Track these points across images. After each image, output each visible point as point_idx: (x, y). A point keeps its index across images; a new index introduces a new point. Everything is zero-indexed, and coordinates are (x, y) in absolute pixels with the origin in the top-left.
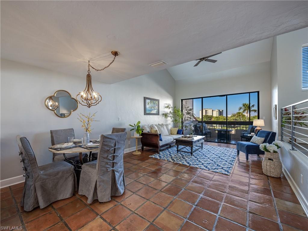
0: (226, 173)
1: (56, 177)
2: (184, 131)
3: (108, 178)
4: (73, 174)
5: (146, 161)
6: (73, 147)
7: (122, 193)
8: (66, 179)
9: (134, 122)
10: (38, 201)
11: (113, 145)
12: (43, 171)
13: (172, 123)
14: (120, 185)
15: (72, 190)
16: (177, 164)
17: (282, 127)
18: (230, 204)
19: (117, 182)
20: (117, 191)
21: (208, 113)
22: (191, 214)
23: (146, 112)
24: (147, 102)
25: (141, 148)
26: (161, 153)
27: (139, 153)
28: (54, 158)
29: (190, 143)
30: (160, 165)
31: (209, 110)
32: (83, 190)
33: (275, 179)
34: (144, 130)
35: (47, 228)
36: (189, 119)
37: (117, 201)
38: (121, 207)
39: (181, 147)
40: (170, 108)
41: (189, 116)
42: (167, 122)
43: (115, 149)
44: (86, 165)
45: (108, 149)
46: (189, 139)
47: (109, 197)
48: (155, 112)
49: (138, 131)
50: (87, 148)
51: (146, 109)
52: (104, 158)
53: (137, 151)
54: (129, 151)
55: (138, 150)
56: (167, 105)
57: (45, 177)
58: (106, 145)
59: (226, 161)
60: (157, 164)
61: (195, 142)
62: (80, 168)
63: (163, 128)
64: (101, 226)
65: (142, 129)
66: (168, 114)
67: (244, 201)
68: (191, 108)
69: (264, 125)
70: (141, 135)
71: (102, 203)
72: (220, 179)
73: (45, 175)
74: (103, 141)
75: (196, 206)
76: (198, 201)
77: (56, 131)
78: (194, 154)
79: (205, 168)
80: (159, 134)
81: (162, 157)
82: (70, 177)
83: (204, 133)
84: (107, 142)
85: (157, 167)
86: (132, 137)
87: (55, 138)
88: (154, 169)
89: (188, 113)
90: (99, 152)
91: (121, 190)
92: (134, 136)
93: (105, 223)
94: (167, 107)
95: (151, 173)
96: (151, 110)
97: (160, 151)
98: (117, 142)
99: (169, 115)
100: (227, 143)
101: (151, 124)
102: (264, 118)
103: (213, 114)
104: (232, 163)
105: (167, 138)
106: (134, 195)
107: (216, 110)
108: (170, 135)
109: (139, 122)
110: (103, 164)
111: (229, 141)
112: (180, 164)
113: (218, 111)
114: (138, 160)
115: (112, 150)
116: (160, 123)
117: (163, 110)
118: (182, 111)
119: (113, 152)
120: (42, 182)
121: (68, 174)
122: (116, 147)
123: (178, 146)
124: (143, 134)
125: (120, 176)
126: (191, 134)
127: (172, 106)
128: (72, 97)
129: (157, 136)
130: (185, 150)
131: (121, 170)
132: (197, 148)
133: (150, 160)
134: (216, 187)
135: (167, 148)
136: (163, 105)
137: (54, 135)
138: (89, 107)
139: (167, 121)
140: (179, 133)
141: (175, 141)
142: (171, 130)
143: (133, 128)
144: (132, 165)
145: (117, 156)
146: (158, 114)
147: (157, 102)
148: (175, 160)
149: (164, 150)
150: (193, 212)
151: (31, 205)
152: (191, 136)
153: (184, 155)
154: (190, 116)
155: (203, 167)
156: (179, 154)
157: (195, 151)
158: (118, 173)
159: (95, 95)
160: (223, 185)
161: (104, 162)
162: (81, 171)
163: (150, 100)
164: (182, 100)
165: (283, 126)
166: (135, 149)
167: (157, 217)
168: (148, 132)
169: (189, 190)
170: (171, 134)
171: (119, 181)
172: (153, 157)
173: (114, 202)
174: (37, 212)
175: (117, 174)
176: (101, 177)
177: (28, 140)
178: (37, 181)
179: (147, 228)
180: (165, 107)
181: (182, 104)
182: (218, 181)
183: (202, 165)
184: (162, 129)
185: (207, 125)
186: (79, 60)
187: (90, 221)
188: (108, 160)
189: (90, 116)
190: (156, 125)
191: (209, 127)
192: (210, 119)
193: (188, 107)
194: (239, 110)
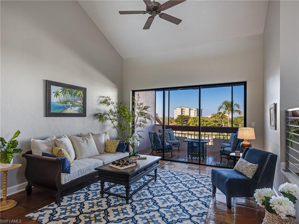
17: (288, 145)
21: (184, 112)
23: (50, 111)
24: (52, 92)
25: (25, 189)
31: (185, 109)
40: (109, 104)
41: (142, 118)
42: (105, 128)
48: (75, 110)
51: (50, 105)
53: (4, 201)
56: (103, 99)
63: (87, 141)
66: (105, 114)
69: (254, 138)
83: (168, 146)
89: (142, 114)
94: (104, 102)
99: (108, 117)
102: (253, 124)
103: (190, 113)
107: (194, 109)
108: (101, 153)
113: (196, 110)
118: (133, 109)
123: (103, 183)
127: (114, 100)
136: (96, 99)
140: (119, 149)
142: (105, 145)
146: (83, 114)
147: (80, 92)
154: (144, 119)
163: (61, 88)
164: (134, 92)
165: (290, 144)
170: (106, 152)
180: (101, 103)
181: (133, 99)
184: (84, 144)
185: (174, 132)
190: (69, 137)
191: (177, 135)
192: (187, 121)
193: (141, 104)
194: (219, 110)
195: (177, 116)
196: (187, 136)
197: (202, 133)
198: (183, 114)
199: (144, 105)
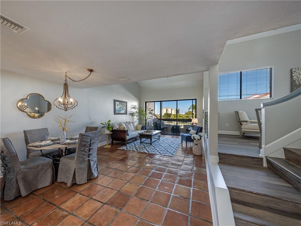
0: (172, 155)
1: (36, 170)
2: (146, 127)
3: (85, 166)
4: (52, 166)
5: (115, 152)
6: (52, 144)
7: (96, 177)
8: (46, 171)
9: (105, 121)
10: (20, 191)
11: (89, 141)
12: (24, 166)
13: (137, 121)
14: (95, 171)
15: (51, 179)
16: (139, 152)
18: (170, 173)
19: (92, 168)
20: (92, 175)
22: (145, 182)
23: (115, 112)
24: (116, 104)
25: (111, 142)
26: (128, 145)
27: (110, 146)
28: (28, 155)
29: (149, 137)
30: (126, 154)
31: (169, 109)
32: (61, 178)
33: (199, 156)
34: (113, 127)
35: (34, 208)
36: (151, 117)
37: (92, 182)
38: (95, 185)
39: (143, 139)
40: (136, 109)
41: (151, 115)
43: (91, 143)
44: (64, 158)
45: (85, 144)
46: (149, 133)
47: (86, 180)
48: (123, 112)
49: (108, 128)
50: (65, 144)
51: (115, 110)
52: (82, 151)
53: (107, 145)
54: (100, 145)
55: (109, 144)
56: (133, 106)
57: (26, 170)
58: (83, 141)
59: (173, 148)
60: (125, 154)
61: (154, 135)
62: (59, 161)
64: (81, 199)
65: (112, 127)
66: (134, 113)
67: (178, 171)
68: (152, 108)
69: (197, 122)
70: (111, 132)
71: (80, 185)
72: (167, 159)
73: (26, 169)
74: (82, 138)
75: (149, 177)
76: (150, 174)
77: (30, 131)
78: (152, 144)
79: (158, 153)
80: (126, 130)
81: (128, 148)
82: (49, 169)
83: (162, 128)
84: (84, 138)
85: (124, 156)
86: (103, 133)
87: (29, 137)
88: (122, 157)
89: (150, 113)
90: (78, 147)
91: (96, 174)
92: (105, 132)
93: (83, 196)
94: (134, 108)
95: (119, 161)
96: (120, 111)
97: (128, 143)
98: (93, 138)
99: (135, 115)
100: (177, 135)
101: (120, 122)
103: (172, 112)
104: (177, 149)
105: (132, 133)
106: (106, 177)
107: (174, 109)
108: (135, 130)
109: (110, 121)
110: (81, 155)
111: (179, 133)
112: (142, 152)
114: (109, 152)
115: (89, 144)
116: (128, 121)
117: (130, 110)
118: (146, 111)
119: (89, 146)
120: (23, 175)
121: (47, 167)
122: (92, 142)
123: (141, 139)
124: (113, 131)
125: (94, 164)
126: (151, 129)
127: (137, 107)
128: (45, 99)
129: (125, 132)
130: (146, 142)
131: (95, 159)
132: (155, 139)
133: (118, 151)
134: (163, 165)
135: (133, 141)
136: (131, 106)
137: (28, 134)
138: (66, 110)
139: (133, 119)
140: (142, 128)
141: (139, 135)
142: (136, 127)
143: (104, 126)
144: (103, 156)
145: (93, 149)
146: (126, 113)
147: (125, 104)
148: (138, 149)
149: (130, 143)
150: (146, 181)
151: (13, 194)
152: (151, 131)
153: (146, 145)
155: (157, 153)
156: (142, 145)
157: (153, 142)
158: (93, 161)
159: (71, 100)
160: (168, 163)
161: (81, 154)
162: (59, 163)
163: (119, 102)
164: (146, 102)
166: (106, 143)
167: (123, 187)
168: (117, 129)
169: (146, 168)
170: (137, 130)
171: (93, 168)
172: (121, 148)
173: (90, 183)
174: (20, 200)
175: (92, 163)
176: (79, 165)
177: (10, 141)
178: (18, 174)
179: (115, 194)
180: (132, 108)
181: (146, 106)
182: (165, 161)
183: (157, 152)
184: (129, 126)
185: (165, 122)
186: (56, 71)
187: (71, 198)
188: (85, 153)
189: (67, 118)
190: (124, 123)
191: (166, 124)
192: (170, 116)
193: (150, 108)
194: (189, 110)
195: (164, 114)
196: (171, 124)
197: (178, 122)
198: (168, 112)
199: (152, 109)
